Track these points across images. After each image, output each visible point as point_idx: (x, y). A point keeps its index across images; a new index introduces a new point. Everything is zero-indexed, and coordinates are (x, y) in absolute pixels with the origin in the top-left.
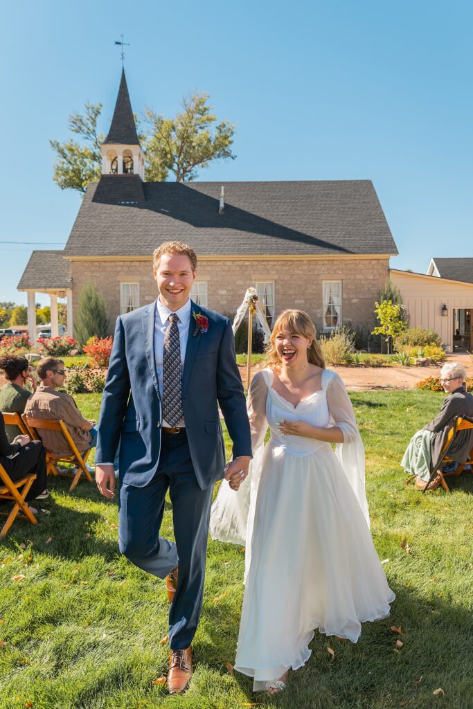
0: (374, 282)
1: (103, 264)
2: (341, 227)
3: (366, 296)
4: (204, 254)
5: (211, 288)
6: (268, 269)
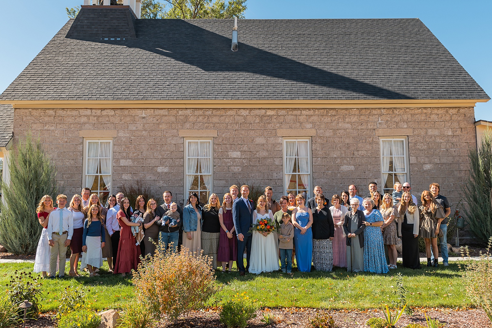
0: (454, 140)
1: (60, 112)
2: (397, 66)
3: (444, 160)
4: (208, 99)
5: (218, 148)
6: (301, 120)
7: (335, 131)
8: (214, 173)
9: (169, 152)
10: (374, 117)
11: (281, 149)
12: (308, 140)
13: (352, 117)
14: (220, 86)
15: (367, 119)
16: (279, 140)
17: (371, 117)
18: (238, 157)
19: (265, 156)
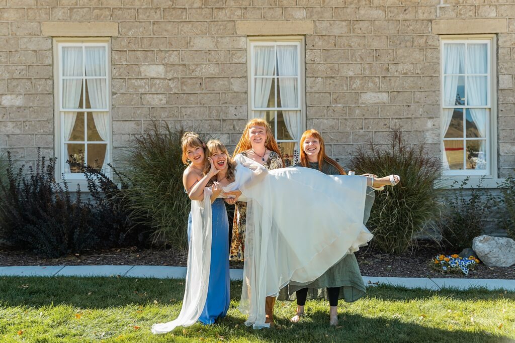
5: (120, 58)
6: (285, 3)
7: (352, 23)
8: (113, 107)
9: (23, 67)
11: (244, 60)
12: (297, 43)
16: (241, 43)
18: (159, 77)
19: (213, 74)
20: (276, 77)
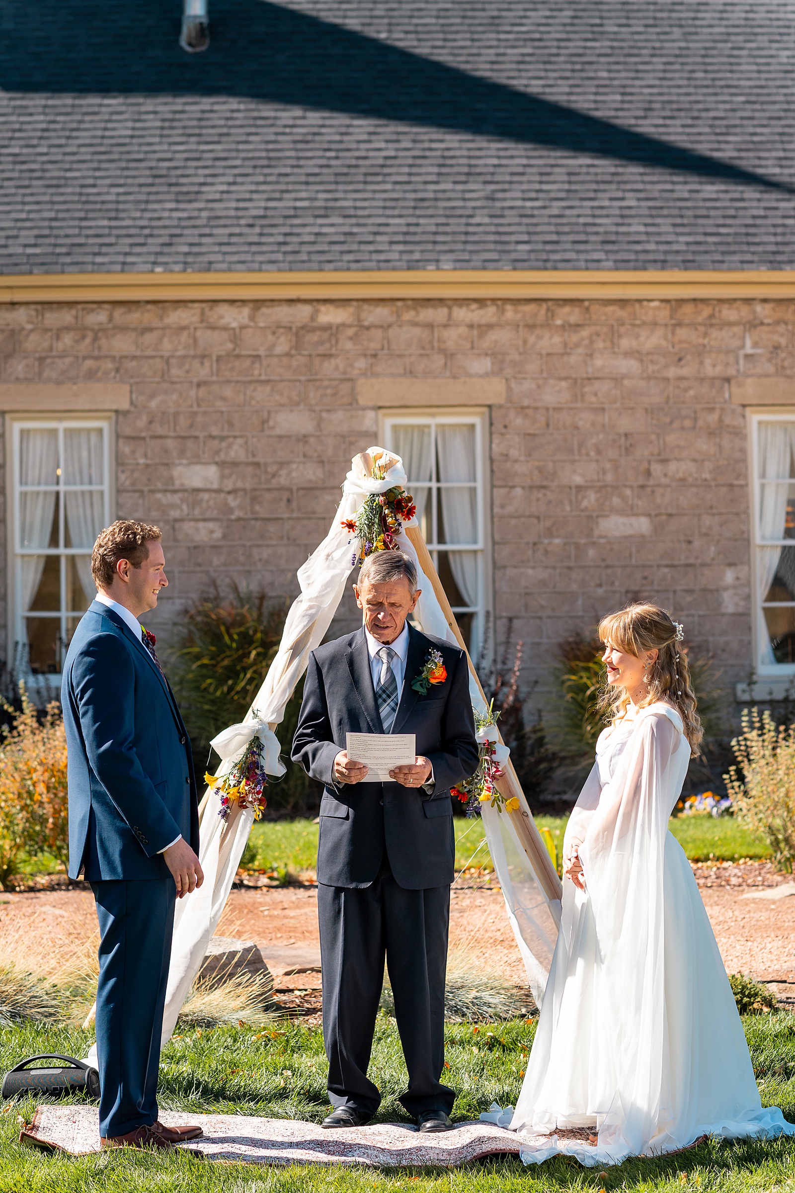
5: (133, 452)
6: (450, 345)
7: (578, 384)
10: (726, 333)
12: (476, 420)
13: (644, 333)
14: (138, 214)
15: (701, 341)
16: (367, 421)
17: (715, 333)
18: (209, 486)
19: (311, 481)
20: (434, 485)
